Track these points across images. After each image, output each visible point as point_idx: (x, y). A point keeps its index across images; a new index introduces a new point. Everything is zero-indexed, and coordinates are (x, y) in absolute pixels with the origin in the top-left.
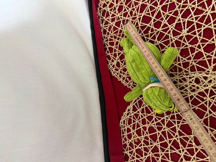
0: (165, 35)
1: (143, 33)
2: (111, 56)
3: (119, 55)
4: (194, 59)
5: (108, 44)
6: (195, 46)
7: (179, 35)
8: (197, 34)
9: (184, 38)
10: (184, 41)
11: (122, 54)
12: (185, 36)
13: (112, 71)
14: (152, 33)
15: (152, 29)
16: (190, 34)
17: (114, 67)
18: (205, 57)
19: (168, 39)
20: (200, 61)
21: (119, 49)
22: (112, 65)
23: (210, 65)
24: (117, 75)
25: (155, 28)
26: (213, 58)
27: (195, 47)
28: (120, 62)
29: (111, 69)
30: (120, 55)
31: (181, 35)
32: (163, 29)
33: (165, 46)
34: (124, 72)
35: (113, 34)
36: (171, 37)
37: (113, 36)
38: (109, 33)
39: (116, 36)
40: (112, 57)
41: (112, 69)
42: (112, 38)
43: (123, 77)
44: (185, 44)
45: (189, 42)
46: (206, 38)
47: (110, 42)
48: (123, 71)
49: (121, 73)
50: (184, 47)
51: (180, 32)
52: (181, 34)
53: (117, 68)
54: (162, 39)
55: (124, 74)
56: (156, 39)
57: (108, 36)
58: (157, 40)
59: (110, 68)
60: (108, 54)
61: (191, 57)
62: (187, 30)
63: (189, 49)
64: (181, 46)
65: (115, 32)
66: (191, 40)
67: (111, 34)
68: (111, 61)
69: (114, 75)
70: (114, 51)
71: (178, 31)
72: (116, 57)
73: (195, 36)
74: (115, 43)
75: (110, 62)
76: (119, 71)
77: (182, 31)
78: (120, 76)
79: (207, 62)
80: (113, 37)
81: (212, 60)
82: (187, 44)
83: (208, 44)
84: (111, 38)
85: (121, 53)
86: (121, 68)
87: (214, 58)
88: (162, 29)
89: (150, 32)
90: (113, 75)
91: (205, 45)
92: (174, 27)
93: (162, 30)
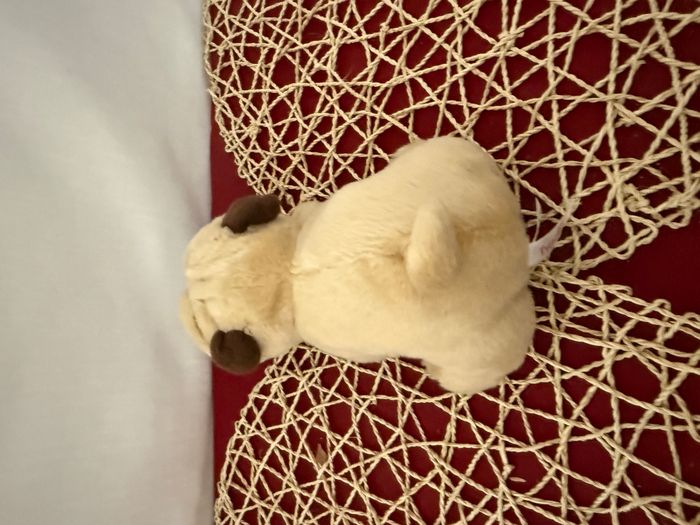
0: (436, 46)
1: (362, 30)
2: (245, 100)
3: (269, 102)
4: (518, 157)
5: (240, 55)
6: (532, 106)
7: (485, 52)
8: (551, 54)
9: (500, 69)
10: (498, 79)
11: (282, 101)
12: (507, 59)
13: (242, 158)
14: (391, 31)
15: (396, 14)
16: (523, 52)
17: (247, 146)
18: (560, 154)
19: (443, 66)
20: (539, 169)
21: (274, 79)
22: (243, 137)
23: (572, 191)
24: (255, 176)
25: (407, 12)
26: (585, 164)
27: (529, 109)
28: (271, 131)
29: (236, 150)
30: (274, 103)
31: (490, 54)
32: (432, 20)
33: (428, 90)
34: (279, 169)
35: (260, 18)
36: (453, 59)
37: (261, 25)
38: (250, 12)
39: (271, 25)
40: (245, 104)
41: (240, 152)
42: (256, 34)
43: (275, 187)
44: (498, 93)
45: (517, 84)
46: (578, 77)
47: (249, 45)
48: (278, 166)
49: (271, 174)
50: (493, 105)
51: (490, 40)
52: (493, 50)
53: (259, 150)
54: (423, 63)
55: (278, 175)
56: (402, 58)
57: (244, 23)
58: (404, 63)
59: (235, 146)
60: (235, 93)
61: (511, 147)
62: (516, 31)
63: (509, 113)
64: (483, 100)
65: (269, 8)
66: (525, 77)
67: (255, 16)
68: (239, 121)
69: (246, 176)
70: (254, 83)
71: (485, 36)
72: (259, 109)
73: (541, 63)
74: (264, 52)
75: (235, 123)
76: (264, 163)
77: (500, 36)
78: (266, 183)
79: (563, 174)
80: (261, 30)
81: (582, 174)
82: (506, 93)
83: (581, 105)
84: (251, 31)
85: (277, 95)
86: (272, 153)
87: (593, 164)
88: (426, 22)
89: (384, 25)
90: (242, 173)
91: (570, 108)
92: (474, 17)
93: (428, 26)
